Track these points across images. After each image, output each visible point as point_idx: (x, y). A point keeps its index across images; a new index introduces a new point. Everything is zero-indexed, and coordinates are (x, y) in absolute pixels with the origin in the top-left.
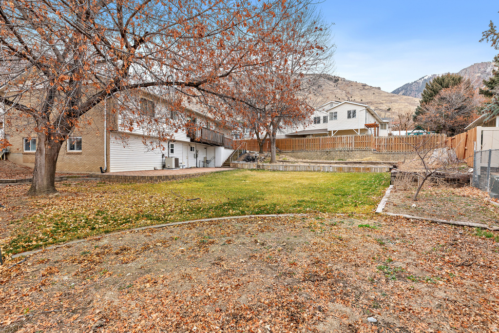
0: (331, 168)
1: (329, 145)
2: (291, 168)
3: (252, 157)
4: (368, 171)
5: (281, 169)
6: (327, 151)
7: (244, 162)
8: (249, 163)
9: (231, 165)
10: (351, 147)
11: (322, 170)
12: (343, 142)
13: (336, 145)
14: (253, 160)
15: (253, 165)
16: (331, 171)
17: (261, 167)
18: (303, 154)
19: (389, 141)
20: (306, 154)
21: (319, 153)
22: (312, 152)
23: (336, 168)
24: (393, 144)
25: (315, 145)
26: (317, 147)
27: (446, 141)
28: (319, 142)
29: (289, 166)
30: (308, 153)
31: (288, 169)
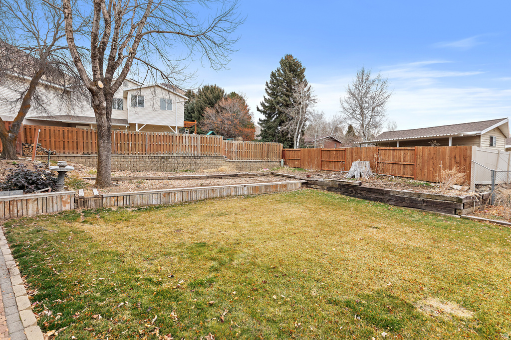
0: (245, 189)
1: (162, 147)
2: (178, 198)
5: (155, 202)
6: (163, 158)
8: (38, 194)
10: (196, 152)
11: (233, 194)
12: (184, 144)
13: (175, 147)
14: (54, 183)
15: (61, 200)
16: (245, 193)
19: (240, 147)
20: (122, 160)
21: (147, 160)
22: (133, 157)
23: (251, 188)
24: (243, 151)
25: (137, 145)
26: (140, 148)
27: (283, 151)
28: (143, 141)
29: (174, 193)
30: (126, 160)
31: (170, 200)
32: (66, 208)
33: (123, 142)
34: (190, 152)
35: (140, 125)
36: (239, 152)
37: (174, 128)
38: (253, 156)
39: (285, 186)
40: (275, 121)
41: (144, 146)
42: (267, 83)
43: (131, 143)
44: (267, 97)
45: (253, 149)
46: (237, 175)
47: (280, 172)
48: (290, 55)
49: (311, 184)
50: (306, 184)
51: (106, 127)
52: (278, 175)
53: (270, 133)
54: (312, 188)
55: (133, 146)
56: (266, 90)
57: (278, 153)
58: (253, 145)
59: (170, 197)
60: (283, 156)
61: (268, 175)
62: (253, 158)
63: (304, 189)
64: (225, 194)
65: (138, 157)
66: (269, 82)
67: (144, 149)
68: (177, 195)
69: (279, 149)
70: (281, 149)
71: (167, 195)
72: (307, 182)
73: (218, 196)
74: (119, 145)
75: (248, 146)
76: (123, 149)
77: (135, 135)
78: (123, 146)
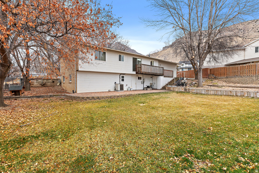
2: (212, 92)
3: (182, 83)
5: (203, 93)
7: (176, 87)
8: (179, 87)
9: (166, 88)
14: (183, 85)
15: (181, 89)
16: (258, 96)
17: (187, 90)
18: (237, 79)
20: (240, 79)
21: (254, 78)
22: (246, 77)
25: (251, 71)
26: (253, 72)
28: (255, 68)
29: (211, 90)
30: (242, 79)
31: (209, 93)
32: (183, 91)
33: (243, 70)
41: (255, 71)
43: (247, 70)
55: (249, 71)
59: (209, 92)
65: (249, 77)
67: (255, 73)
68: (212, 91)
71: (208, 91)
74: (241, 72)
77: (250, 66)
78: (243, 72)
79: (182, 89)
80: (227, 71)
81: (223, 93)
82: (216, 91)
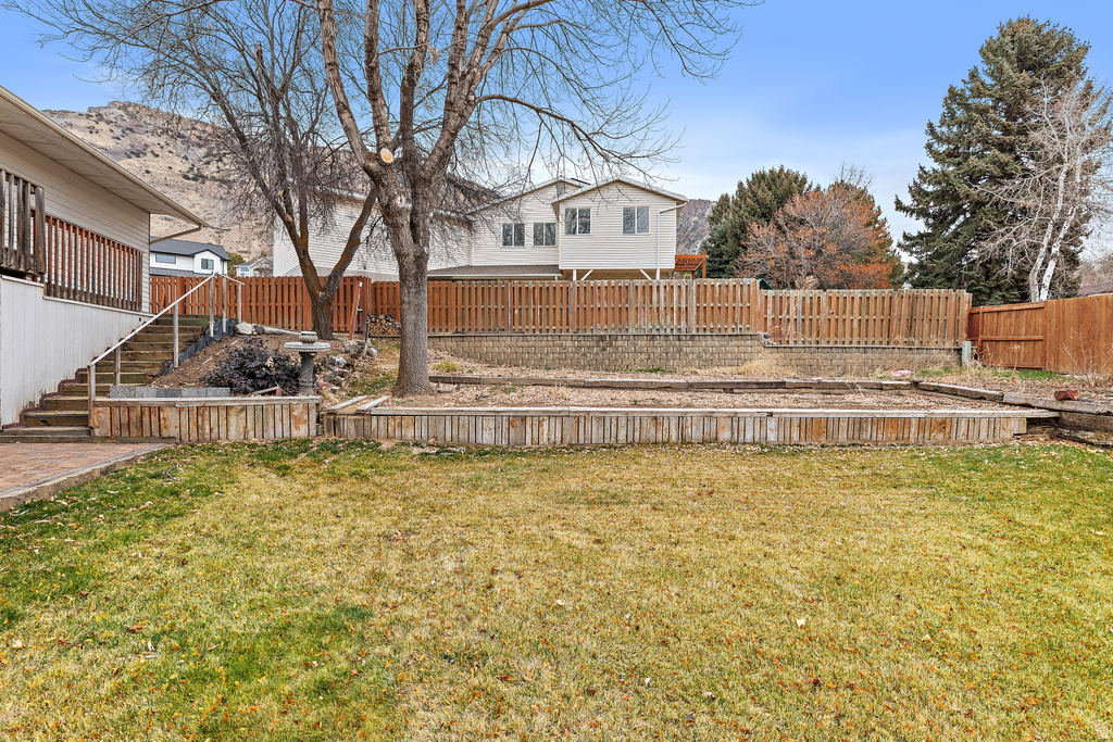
1: (603, 312)
2: (549, 433)
3: (281, 361)
4: (940, 436)
5: (487, 438)
6: (602, 338)
7: (222, 397)
8: (256, 398)
10: (683, 323)
11: (725, 435)
12: (655, 305)
13: (632, 313)
14: (290, 378)
15: (293, 417)
16: (772, 437)
17: (349, 427)
18: (504, 345)
19: (810, 306)
20: (519, 344)
21: (569, 343)
22: (540, 338)
23: (795, 423)
24: (823, 317)
25: (551, 310)
26: (558, 318)
27: (971, 315)
28: (564, 301)
29: (539, 418)
30: (526, 344)
32: (301, 432)
33: (524, 306)
34: (669, 324)
35: (581, 273)
36: (807, 323)
37: (652, 273)
38: (856, 332)
39: (942, 424)
40: (956, 234)
41: (564, 313)
42: (930, 125)
43: (539, 307)
44: (931, 165)
45: (856, 311)
46: (782, 385)
47: (948, 382)
48: (1020, 21)
49: (1078, 428)
50: (1054, 425)
51: (411, 257)
52: (937, 390)
53: (937, 271)
54: (1081, 441)
55: (544, 312)
56: (929, 146)
57: (951, 323)
58: (857, 300)
59: (529, 429)
60: (972, 334)
61: (896, 387)
62: (856, 339)
63: (1040, 441)
64: (695, 433)
65: (550, 338)
66: (936, 123)
67: (564, 320)
68: (545, 424)
69: (957, 311)
70: (965, 308)
71: (518, 423)
72: (1056, 419)
73: (674, 438)
74: (516, 312)
75: (841, 306)
76: (524, 321)
77: (548, 288)
78: (524, 314)
79: (298, 420)
80: (460, 302)
81: (614, 434)
82: (574, 421)
